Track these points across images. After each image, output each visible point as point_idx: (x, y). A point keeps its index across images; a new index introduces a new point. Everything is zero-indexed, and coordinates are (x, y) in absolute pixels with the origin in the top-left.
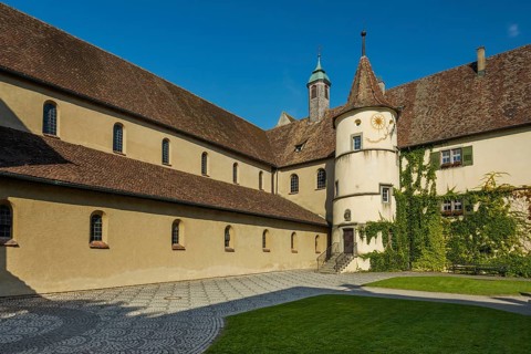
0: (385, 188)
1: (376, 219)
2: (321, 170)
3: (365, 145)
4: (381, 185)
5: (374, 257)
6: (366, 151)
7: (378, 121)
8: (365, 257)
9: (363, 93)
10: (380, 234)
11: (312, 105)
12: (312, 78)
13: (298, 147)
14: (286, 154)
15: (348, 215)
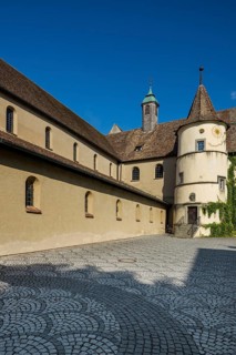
0: (221, 179)
1: (215, 201)
2: (158, 165)
3: (207, 148)
4: (219, 177)
5: (213, 227)
6: (208, 152)
7: (217, 132)
8: (206, 227)
9: (204, 111)
10: (218, 211)
11: (146, 119)
12: (146, 100)
13: (138, 148)
14: (127, 152)
15: (192, 197)
